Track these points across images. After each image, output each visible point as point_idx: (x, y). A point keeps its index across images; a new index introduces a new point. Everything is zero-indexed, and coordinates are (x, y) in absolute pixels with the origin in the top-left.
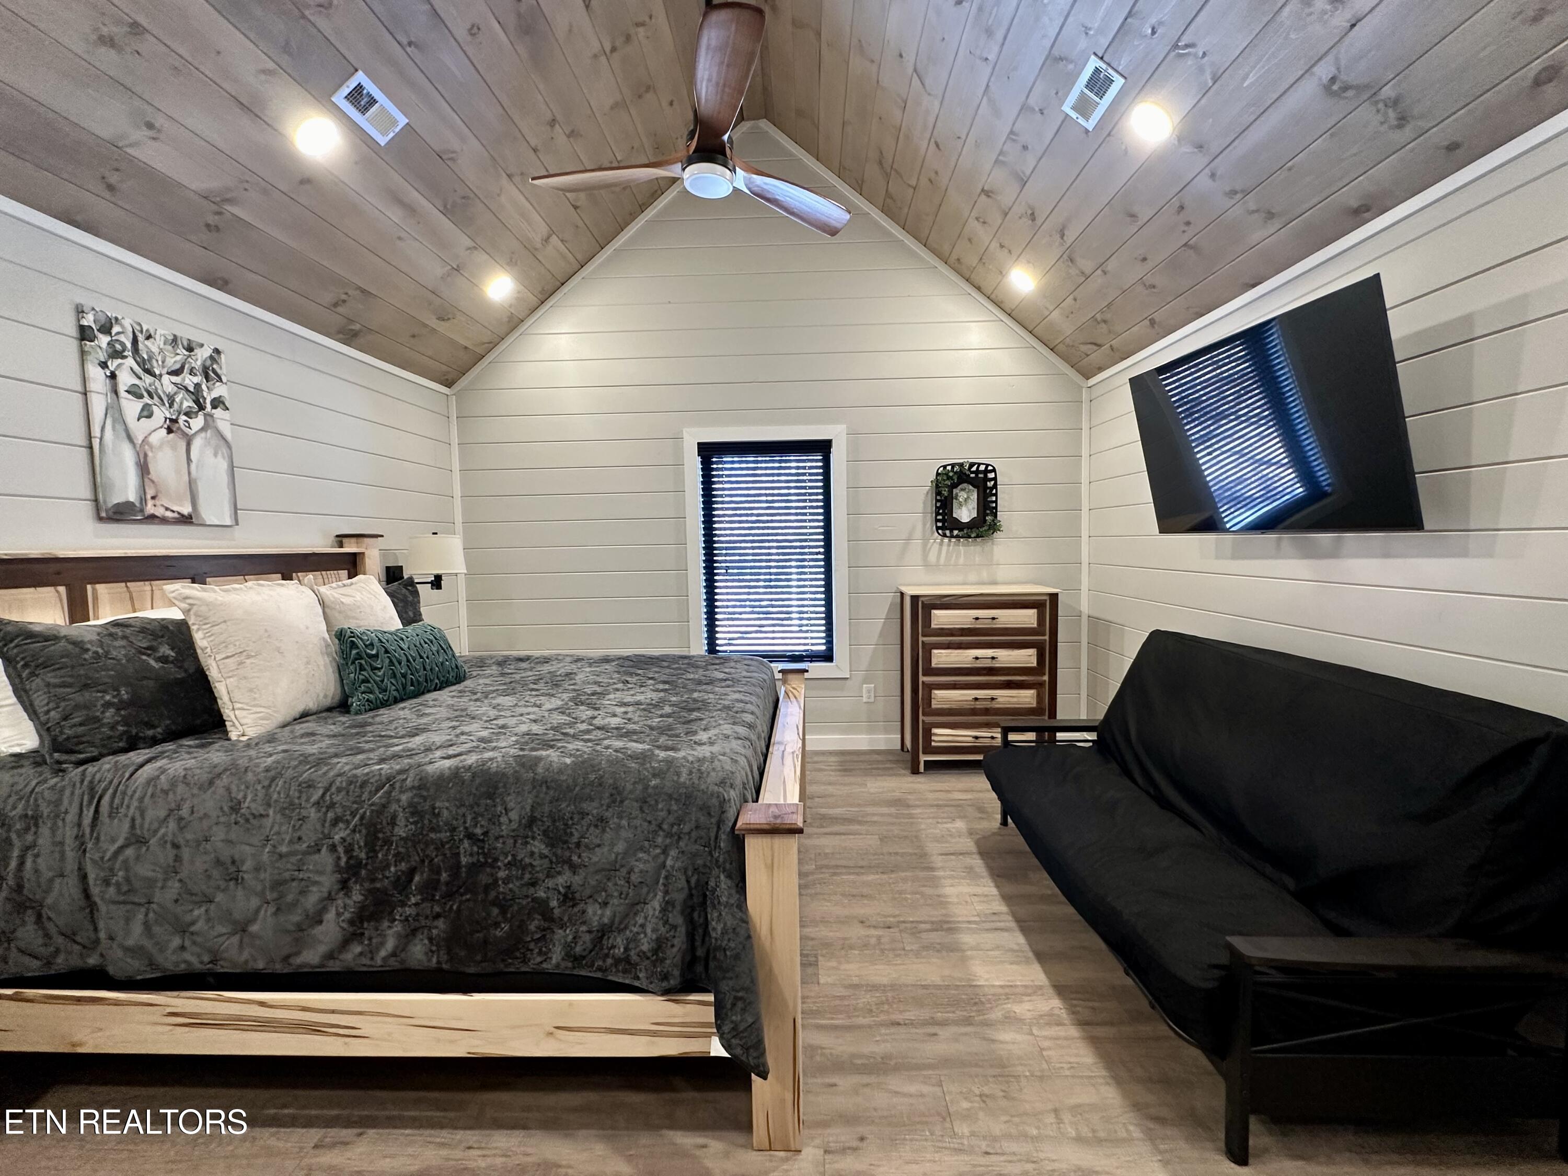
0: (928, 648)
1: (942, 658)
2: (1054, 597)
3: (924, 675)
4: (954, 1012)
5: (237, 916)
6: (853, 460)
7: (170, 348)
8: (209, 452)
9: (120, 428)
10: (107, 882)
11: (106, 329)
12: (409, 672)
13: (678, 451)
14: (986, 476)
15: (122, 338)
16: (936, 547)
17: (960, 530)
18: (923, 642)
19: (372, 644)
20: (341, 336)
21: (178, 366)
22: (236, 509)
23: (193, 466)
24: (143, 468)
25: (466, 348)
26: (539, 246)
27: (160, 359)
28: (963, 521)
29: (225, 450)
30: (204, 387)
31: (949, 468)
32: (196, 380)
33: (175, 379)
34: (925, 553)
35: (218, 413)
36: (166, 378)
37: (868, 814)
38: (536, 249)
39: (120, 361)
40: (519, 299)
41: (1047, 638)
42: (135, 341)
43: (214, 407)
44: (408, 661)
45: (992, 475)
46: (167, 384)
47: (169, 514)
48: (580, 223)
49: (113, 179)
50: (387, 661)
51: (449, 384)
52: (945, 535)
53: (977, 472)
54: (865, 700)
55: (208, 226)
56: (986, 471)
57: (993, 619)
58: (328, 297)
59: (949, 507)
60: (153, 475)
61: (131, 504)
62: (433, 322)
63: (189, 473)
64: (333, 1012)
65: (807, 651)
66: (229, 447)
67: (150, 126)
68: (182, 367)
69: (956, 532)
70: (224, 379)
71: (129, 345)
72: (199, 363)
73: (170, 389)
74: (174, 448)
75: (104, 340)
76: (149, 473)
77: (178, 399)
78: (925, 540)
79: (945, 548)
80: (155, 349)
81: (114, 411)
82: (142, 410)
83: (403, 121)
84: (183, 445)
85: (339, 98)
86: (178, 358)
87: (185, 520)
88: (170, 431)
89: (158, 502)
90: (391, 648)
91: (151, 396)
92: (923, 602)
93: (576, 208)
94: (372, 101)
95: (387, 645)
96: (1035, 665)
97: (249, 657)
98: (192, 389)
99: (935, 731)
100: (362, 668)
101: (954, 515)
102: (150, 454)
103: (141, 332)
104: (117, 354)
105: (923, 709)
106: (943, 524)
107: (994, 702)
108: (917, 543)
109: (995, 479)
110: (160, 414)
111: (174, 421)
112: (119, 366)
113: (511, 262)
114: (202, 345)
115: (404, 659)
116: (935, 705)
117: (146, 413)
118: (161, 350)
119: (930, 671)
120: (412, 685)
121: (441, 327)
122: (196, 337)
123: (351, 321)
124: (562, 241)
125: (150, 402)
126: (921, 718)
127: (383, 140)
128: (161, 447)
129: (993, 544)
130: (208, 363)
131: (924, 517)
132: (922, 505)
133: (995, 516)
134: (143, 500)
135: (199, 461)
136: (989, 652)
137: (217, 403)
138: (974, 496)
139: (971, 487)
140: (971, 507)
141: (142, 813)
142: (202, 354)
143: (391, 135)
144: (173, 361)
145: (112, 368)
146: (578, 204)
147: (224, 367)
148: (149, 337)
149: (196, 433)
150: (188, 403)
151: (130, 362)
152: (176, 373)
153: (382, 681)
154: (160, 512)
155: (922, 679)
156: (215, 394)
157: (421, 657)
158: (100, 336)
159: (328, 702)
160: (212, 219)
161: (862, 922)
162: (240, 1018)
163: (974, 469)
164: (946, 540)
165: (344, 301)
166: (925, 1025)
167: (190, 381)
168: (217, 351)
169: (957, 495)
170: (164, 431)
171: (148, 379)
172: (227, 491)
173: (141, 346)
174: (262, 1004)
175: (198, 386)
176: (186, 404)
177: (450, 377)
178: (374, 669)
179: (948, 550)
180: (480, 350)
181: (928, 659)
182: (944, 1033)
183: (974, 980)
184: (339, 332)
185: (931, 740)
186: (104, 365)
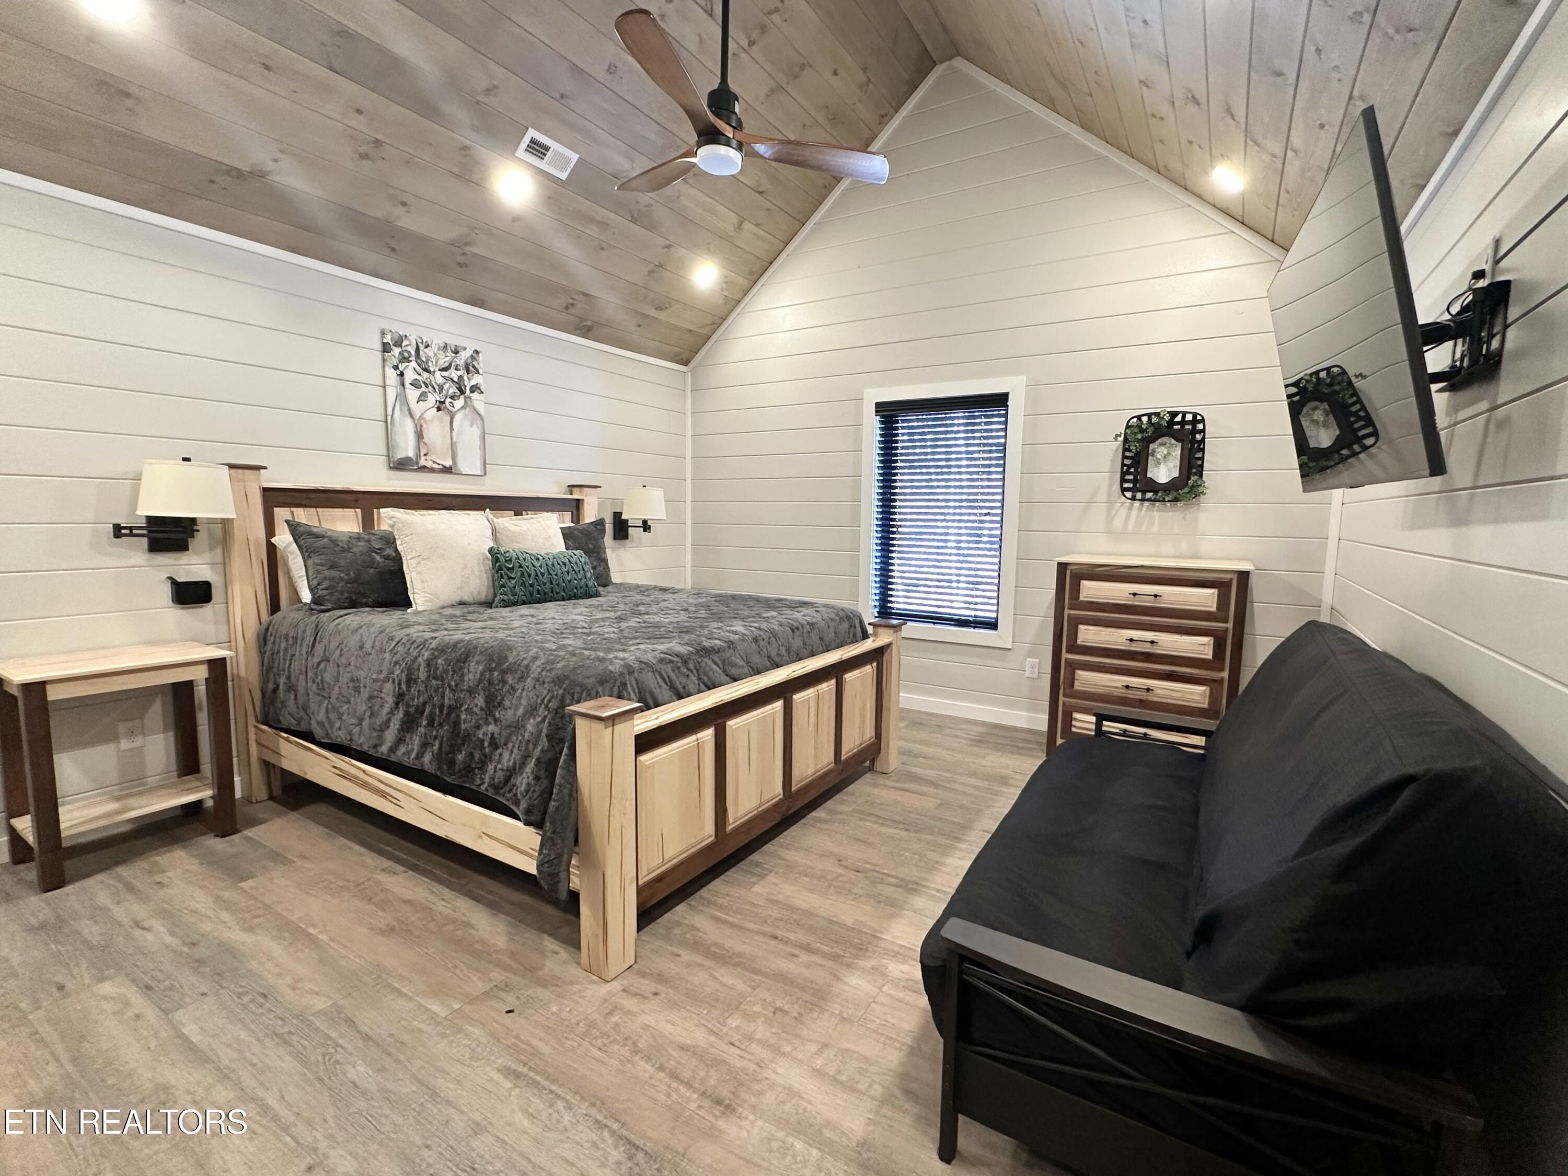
0: (1075, 623)
1: (1088, 635)
2: (1244, 576)
3: (1068, 652)
4: (832, 948)
5: (358, 714)
6: (1031, 414)
7: (441, 352)
8: (467, 423)
9: (405, 409)
10: (314, 681)
11: (398, 343)
12: (536, 583)
13: (859, 412)
14: (1194, 427)
15: (409, 349)
16: (1123, 512)
17: (1155, 492)
18: (1069, 615)
19: (511, 560)
20: (578, 332)
21: (447, 365)
22: (485, 463)
23: (454, 433)
24: (419, 435)
25: (690, 331)
26: (733, 233)
27: (434, 361)
28: (1160, 482)
29: (479, 422)
30: (465, 378)
31: (1145, 419)
32: (459, 373)
33: (444, 374)
34: (1109, 519)
35: (475, 396)
36: (438, 374)
37: (955, 782)
38: (730, 236)
39: (407, 364)
40: (728, 283)
41: (1230, 625)
42: (418, 349)
43: (472, 391)
44: (537, 575)
45: (1200, 426)
46: (439, 378)
47: (436, 466)
48: (769, 205)
49: (392, 243)
50: (519, 573)
51: (685, 363)
52: (1133, 498)
53: (1183, 422)
54: (1027, 674)
55: (459, 264)
56: (1195, 421)
57: (1156, 596)
58: (559, 303)
59: (1142, 464)
60: (425, 440)
61: (409, 459)
62: (652, 312)
63: (452, 439)
64: (390, 786)
65: (976, 616)
66: (482, 420)
67: (404, 204)
68: (450, 365)
69: (1149, 495)
70: (481, 371)
71: (413, 353)
72: (462, 361)
73: (440, 380)
74: (441, 421)
75: (396, 351)
76: (423, 438)
77: (445, 387)
78: (1110, 503)
79: (1134, 513)
80: (431, 354)
81: (402, 397)
82: (421, 396)
83: (575, 157)
84: (448, 419)
85: (521, 152)
86: (447, 359)
87: (447, 470)
88: (439, 409)
89: (427, 457)
90: (524, 564)
91: (427, 386)
92: (1071, 572)
93: (760, 193)
94: (547, 149)
95: (522, 562)
96: (1210, 657)
97: (424, 559)
98: (456, 380)
99: (1076, 715)
100: (502, 577)
101: (1149, 475)
102: (424, 426)
103: (422, 343)
104: (405, 359)
105: (1064, 689)
106: (1135, 485)
107: (1151, 693)
108: (1099, 510)
109: (1203, 431)
110: (432, 398)
111: (444, 403)
112: (406, 367)
113: (709, 249)
114: (465, 349)
115: (533, 574)
116: (1077, 686)
117: (422, 398)
118: (435, 355)
119: (1075, 648)
120: (539, 593)
121: (662, 315)
122: (460, 342)
123: (583, 320)
124: (756, 225)
125: (426, 390)
126: (1061, 699)
127: (564, 176)
128: (432, 421)
129: (1198, 509)
130: (470, 360)
131: (1111, 478)
132: (1109, 463)
133: (1201, 476)
134: (418, 456)
135: (458, 431)
136: (1149, 635)
137: (474, 389)
138: (1177, 452)
139: (1173, 441)
140: (1171, 465)
141: (330, 642)
142: (465, 356)
143: (569, 170)
144: (443, 361)
145: (401, 369)
146: (761, 189)
147: (481, 365)
148: (427, 346)
149: (458, 410)
150: (453, 390)
151: (414, 364)
152: (445, 369)
153: (514, 587)
154: (429, 464)
155: (1065, 655)
156: (473, 383)
157: (550, 574)
158: (394, 348)
159: (483, 598)
160: (460, 259)
161: (839, 860)
162: (357, 778)
163: (1179, 418)
164: (1137, 504)
165: (572, 304)
166: (796, 946)
167: (454, 374)
168: (477, 352)
169: (1154, 451)
170: (435, 410)
171: (426, 375)
172: (479, 451)
173: (421, 353)
174: (364, 772)
175: (460, 377)
176: (451, 391)
177: (684, 356)
178: (509, 578)
179: (1138, 516)
180: (705, 331)
181: (1074, 634)
182: (804, 957)
183: (882, 933)
184: (576, 329)
185: (1071, 726)
186: (396, 367)
